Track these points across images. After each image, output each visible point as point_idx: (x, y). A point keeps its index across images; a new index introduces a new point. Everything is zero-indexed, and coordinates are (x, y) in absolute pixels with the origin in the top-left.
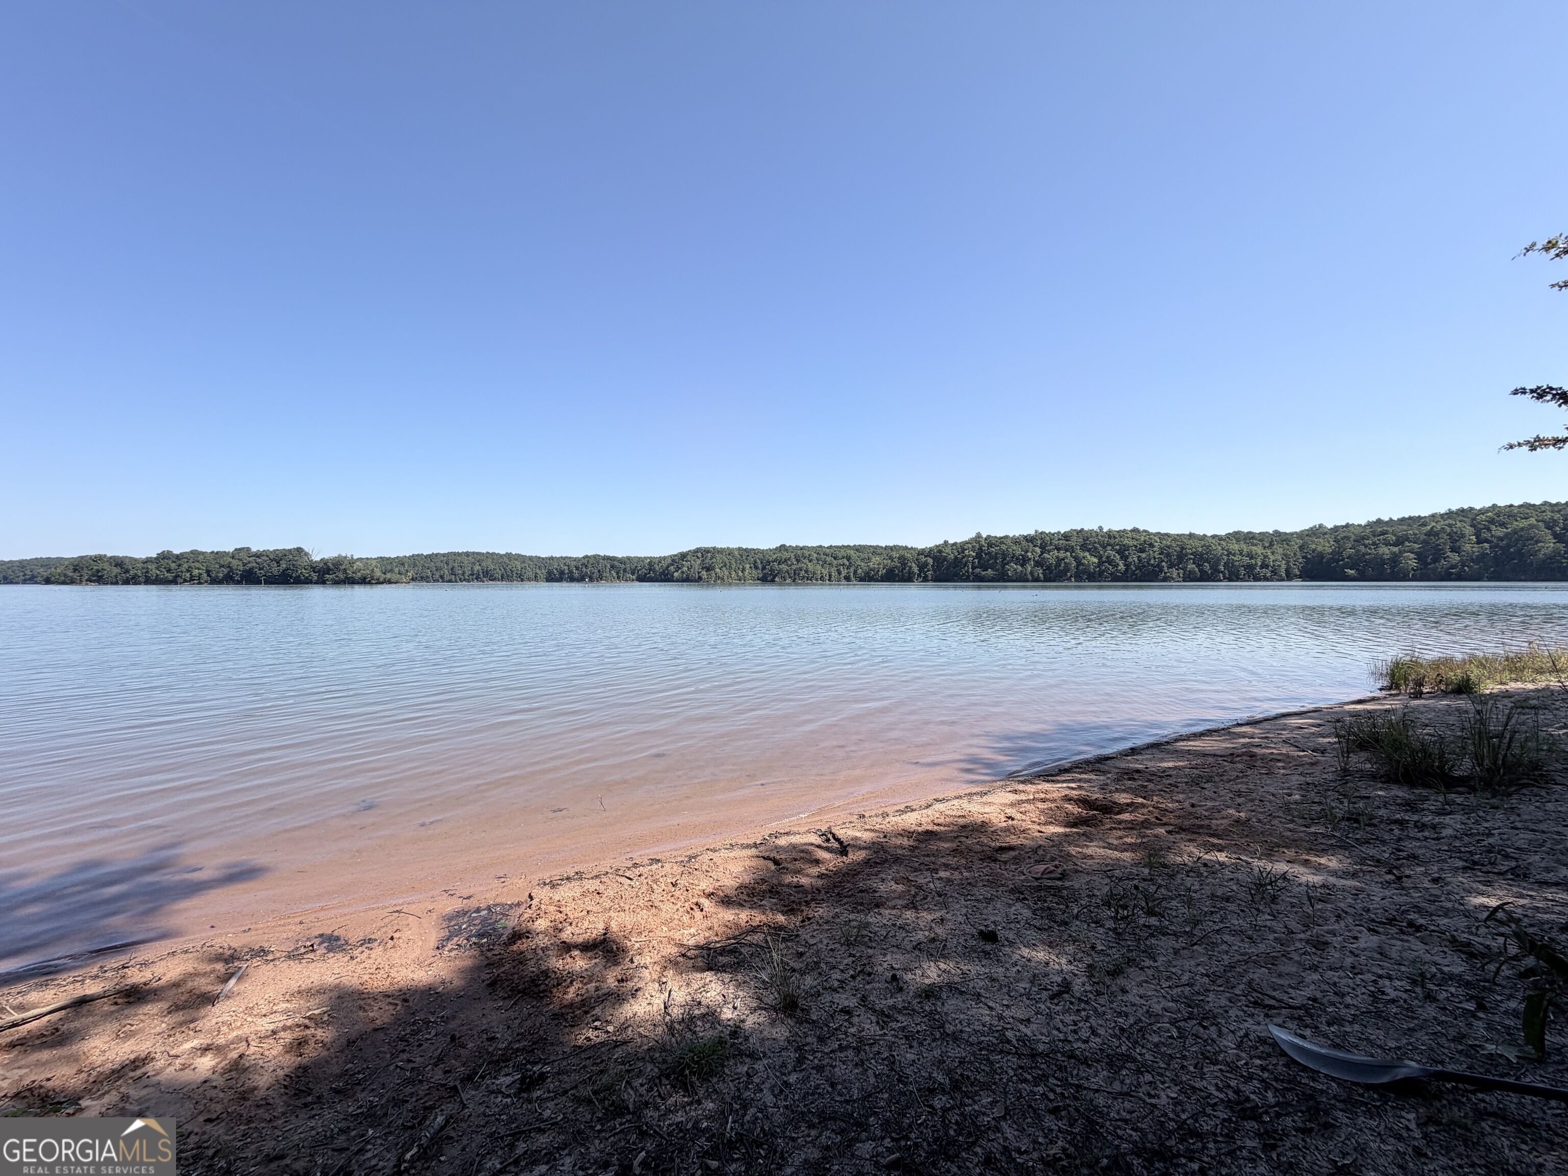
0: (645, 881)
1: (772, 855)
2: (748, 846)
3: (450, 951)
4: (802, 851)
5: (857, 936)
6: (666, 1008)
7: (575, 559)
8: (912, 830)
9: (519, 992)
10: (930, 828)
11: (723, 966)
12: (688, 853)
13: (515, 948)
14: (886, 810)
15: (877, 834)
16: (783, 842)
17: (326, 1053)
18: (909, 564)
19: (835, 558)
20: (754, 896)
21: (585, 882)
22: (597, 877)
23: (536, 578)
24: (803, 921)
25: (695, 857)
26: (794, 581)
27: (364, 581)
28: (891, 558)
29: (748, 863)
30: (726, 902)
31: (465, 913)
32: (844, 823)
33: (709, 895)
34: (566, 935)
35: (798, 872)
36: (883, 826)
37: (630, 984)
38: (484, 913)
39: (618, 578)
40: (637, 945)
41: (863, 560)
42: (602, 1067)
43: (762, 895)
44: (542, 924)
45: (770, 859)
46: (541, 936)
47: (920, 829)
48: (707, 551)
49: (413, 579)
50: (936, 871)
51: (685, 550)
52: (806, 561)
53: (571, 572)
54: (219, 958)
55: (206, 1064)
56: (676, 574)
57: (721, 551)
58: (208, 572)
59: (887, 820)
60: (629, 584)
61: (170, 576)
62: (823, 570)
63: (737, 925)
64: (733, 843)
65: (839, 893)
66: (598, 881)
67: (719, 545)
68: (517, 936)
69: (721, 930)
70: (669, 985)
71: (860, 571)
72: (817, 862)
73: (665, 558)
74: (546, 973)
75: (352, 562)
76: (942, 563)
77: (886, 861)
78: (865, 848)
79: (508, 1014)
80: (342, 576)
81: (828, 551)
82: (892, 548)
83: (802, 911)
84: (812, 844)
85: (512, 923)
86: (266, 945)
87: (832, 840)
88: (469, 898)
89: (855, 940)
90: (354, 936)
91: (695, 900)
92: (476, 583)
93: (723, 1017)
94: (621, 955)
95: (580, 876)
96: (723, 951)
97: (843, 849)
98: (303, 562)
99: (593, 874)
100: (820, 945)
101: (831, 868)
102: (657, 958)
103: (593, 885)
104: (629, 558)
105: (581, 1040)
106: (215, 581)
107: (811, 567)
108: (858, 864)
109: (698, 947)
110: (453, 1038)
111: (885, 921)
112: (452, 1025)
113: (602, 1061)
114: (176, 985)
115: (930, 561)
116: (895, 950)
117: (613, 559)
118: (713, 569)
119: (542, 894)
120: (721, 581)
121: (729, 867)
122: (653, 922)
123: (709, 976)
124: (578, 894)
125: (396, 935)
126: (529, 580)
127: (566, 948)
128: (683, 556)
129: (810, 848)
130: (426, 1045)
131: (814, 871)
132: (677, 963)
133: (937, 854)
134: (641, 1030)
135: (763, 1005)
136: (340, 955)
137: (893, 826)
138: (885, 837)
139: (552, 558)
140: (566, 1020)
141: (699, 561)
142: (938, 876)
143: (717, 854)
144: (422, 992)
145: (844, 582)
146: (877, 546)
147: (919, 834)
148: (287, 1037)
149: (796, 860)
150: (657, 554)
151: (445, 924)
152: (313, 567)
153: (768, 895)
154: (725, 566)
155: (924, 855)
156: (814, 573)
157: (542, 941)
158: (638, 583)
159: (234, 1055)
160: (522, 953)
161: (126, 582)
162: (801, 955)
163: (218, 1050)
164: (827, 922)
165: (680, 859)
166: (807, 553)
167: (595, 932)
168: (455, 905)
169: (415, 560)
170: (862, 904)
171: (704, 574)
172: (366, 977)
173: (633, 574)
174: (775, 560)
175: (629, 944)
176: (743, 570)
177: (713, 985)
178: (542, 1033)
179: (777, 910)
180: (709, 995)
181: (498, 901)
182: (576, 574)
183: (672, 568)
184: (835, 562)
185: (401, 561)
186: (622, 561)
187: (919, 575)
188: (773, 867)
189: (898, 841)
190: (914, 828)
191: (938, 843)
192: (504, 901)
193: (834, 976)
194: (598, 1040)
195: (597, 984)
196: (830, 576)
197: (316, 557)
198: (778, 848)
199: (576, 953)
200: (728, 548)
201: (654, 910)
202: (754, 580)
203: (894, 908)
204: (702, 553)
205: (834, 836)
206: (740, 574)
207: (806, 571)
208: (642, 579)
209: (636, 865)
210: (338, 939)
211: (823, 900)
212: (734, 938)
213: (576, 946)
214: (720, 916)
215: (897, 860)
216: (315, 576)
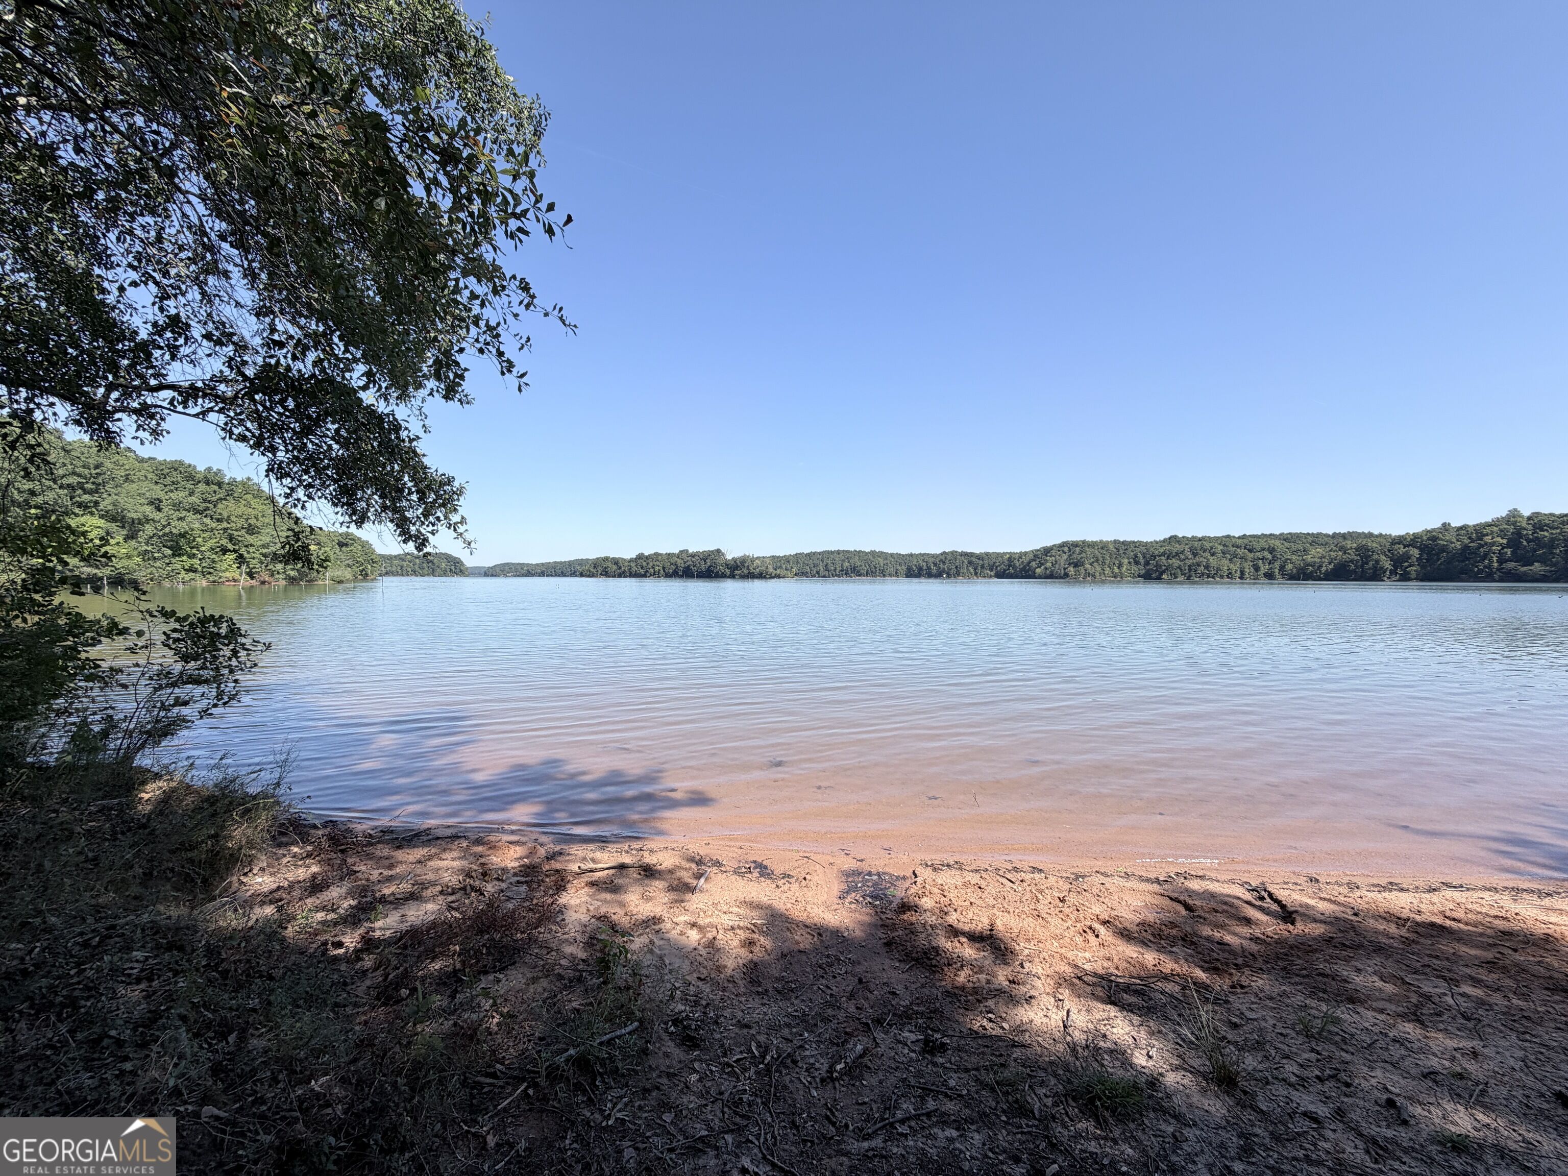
0: (1028, 888)
1: (1182, 898)
2: (1148, 880)
3: (851, 903)
4: (1226, 903)
5: (1322, 1029)
6: (1065, 1027)
7: (933, 556)
8: (1404, 916)
9: (913, 959)
10: (1439, 920)
11: (1129, 1005)
12: (1075, 870)
13: (905, 917)
14: (1354, 880)
15: (1342, 909)
16: (1195, 885)
17: (767, 957)
18: (1375, 557)
19: (1250, 551)
20: (1161, 938)
21: (965, 873)
22: (977, 871)
23: (897, 574)
24: (1233, 987)
25: (1083, 877)
26: (1189, 578)
27: (761, 576)
28: (1344, 550)
29: (1149, 899)
30: (1125, 934)
31: (860, 874)
32: (1287, 883)
33: (1105, 923)
34: (952, 919)
35: (1221, 926)
36: (1350, 900)
37: (1023, 989)
38: (875, 877)
39: (976, 574)
40: (1026, 952)
41: (1294, 552)
42: (1002, 1060)
43: (1173, 941)
44: (927, 902)
45: (1179, 902)
46: (928, 914)
47: (1418, 918)
48: (1075, 545)
49: (796, 575)
50: (1457, 983)
51: (1049, 543)
52: (1207, 554)
53: (929, 568)
54: (691, 860)
55: (694, 936)
56: (1038, 571)
57: (1092, 545)
58: (664, 568)
59: (1358, 894)
60: (987, 580)
61: (642, 571)
62: (1232, 566)
63: (1142, 966)
64: (1129, 871)
65: (1285, 968)
66: (978, 876)
67: (1090, 538)
68: (905, 907)
69: (1123, 965)
70: (1067, 1004)
71: (1289, 566)
72: (1248, 921)
73: (1026, 553)
74: (936, 950)
75: (753, 560)
76: (1438, 554)
77: (1361, 946)
78: (1321, 922)
79: (906, 976)
80: (746, 572)
81: (1239, 542)
82: (1344, 536)
83: (1231, 974)
84: (1239, 898)
85: (900, 893)
86: (720, 859)
87: (1268, 900)
88: (862, 861)
89: (1319, 1033)
90: (779, 869)
91: (1088, 923)
92: (844, 578)
93: (1136, 1061)
94: (1010, 956)
95: (959, 866)
96: (1127, 988)
97: (1287, 915)
98: (721, 561)
99: (974, 867)
100: (1263, 1024)
101: (1270, 934)
102: (1050, 972)
103: (975, 879)
104: (987, 554)
105: (976, 1026)
106: (668, 576)
107: (1213, 561)
108: (1314, 939)
109: (1096, 975)
110: (860, 981)
111: (1367, 1025)
112: (859, 969)
113: (1001, 1055)
114: (671, 872)
115: (1415, 552)
116: (1390, 1067)
117: (971, 555)
118: (1083, 564)
119: (925, 874)
120: (1091, 578)
121: (1125, 898)
122: (1041, 933)
123: (1113, 1011)
124: (959, 883)
125: (808, 877)
126: (890, 575)
127: (954, 932)
128: (1047, 551)
129: (1235, 901)
130: (839, 979)
131: (1245, 931)
132: (1072, 985)
133: (1455, 958)
134: (1040, 1039)
135: (1186, 1066)
136: (769, 881)
137: (1368, 903)
138: (1356, 914)
139: (911, 555)
140: (959, 1001)
141: (1065, 557)
142: (1461, 990)
143: (1109, 879)
144: (832, 932)
145: (1263, 580)
146: (1319, 534)
147: (1418, 924)
148: (742, 935)
149: (1216, 911)
150: (1017, 549)
151: (844, 879)
152: (727, 565)
153: (1180, 942)
154: (1097, 561)
155: (1430, 956)
156: (1218, 569)
157: (932, 920)
158: (996, 580)
159: (710, 936)
160: (912, 924)
161: (620, 576)
162: (1235, 1026)
163: (701, 929)
164: (1271, 998)
165: (1065, 875)
166: (1207, 545)
167: (980, 925)
168: (850, 864)
169: (798, 558)
170: (1325, 991)
171: (1071, 570)
172: (789, 906)
173: (991, 570)
174: (1163, 554)
175: (1017, 947)
176: (1120, 566)
177: (1119, 1021)
178: (938, 1005)
179: (1193, 962)
180: (1115, 1030)
181: (887, 870)
182: (934, 570)
183: (1034, 564)
184: (1251, 555)
185: (787, 559)
186: (979, 557)
187: (1393, 572)
188: (1184, 912)
189: (1381, 926)
190: (1405, 914)
191: (1457, 946)
192: (891, 871)
193: (1289, 1068)
194: (994, 1033)
195: (989, 977)
196: (1242, 573)
197: (729, 557)
198: (1191, 893)
199: (964, 940)
200: (1101, 541)
201: (1040, 921)
202: (1134, 577)
203: (1382, 1011)
204: (1069, 547)
205: (1271, 895)
206: (1116, 570)
207: (1207, 567)
208: (1001, 575)
209: (1016, 869)
210: (766, 868)
211: (1261, 969)
212: (1139, 978)
213: (963, 934)
214: (1120, 948)
215: (1379, 949)
216: (728, 572)
